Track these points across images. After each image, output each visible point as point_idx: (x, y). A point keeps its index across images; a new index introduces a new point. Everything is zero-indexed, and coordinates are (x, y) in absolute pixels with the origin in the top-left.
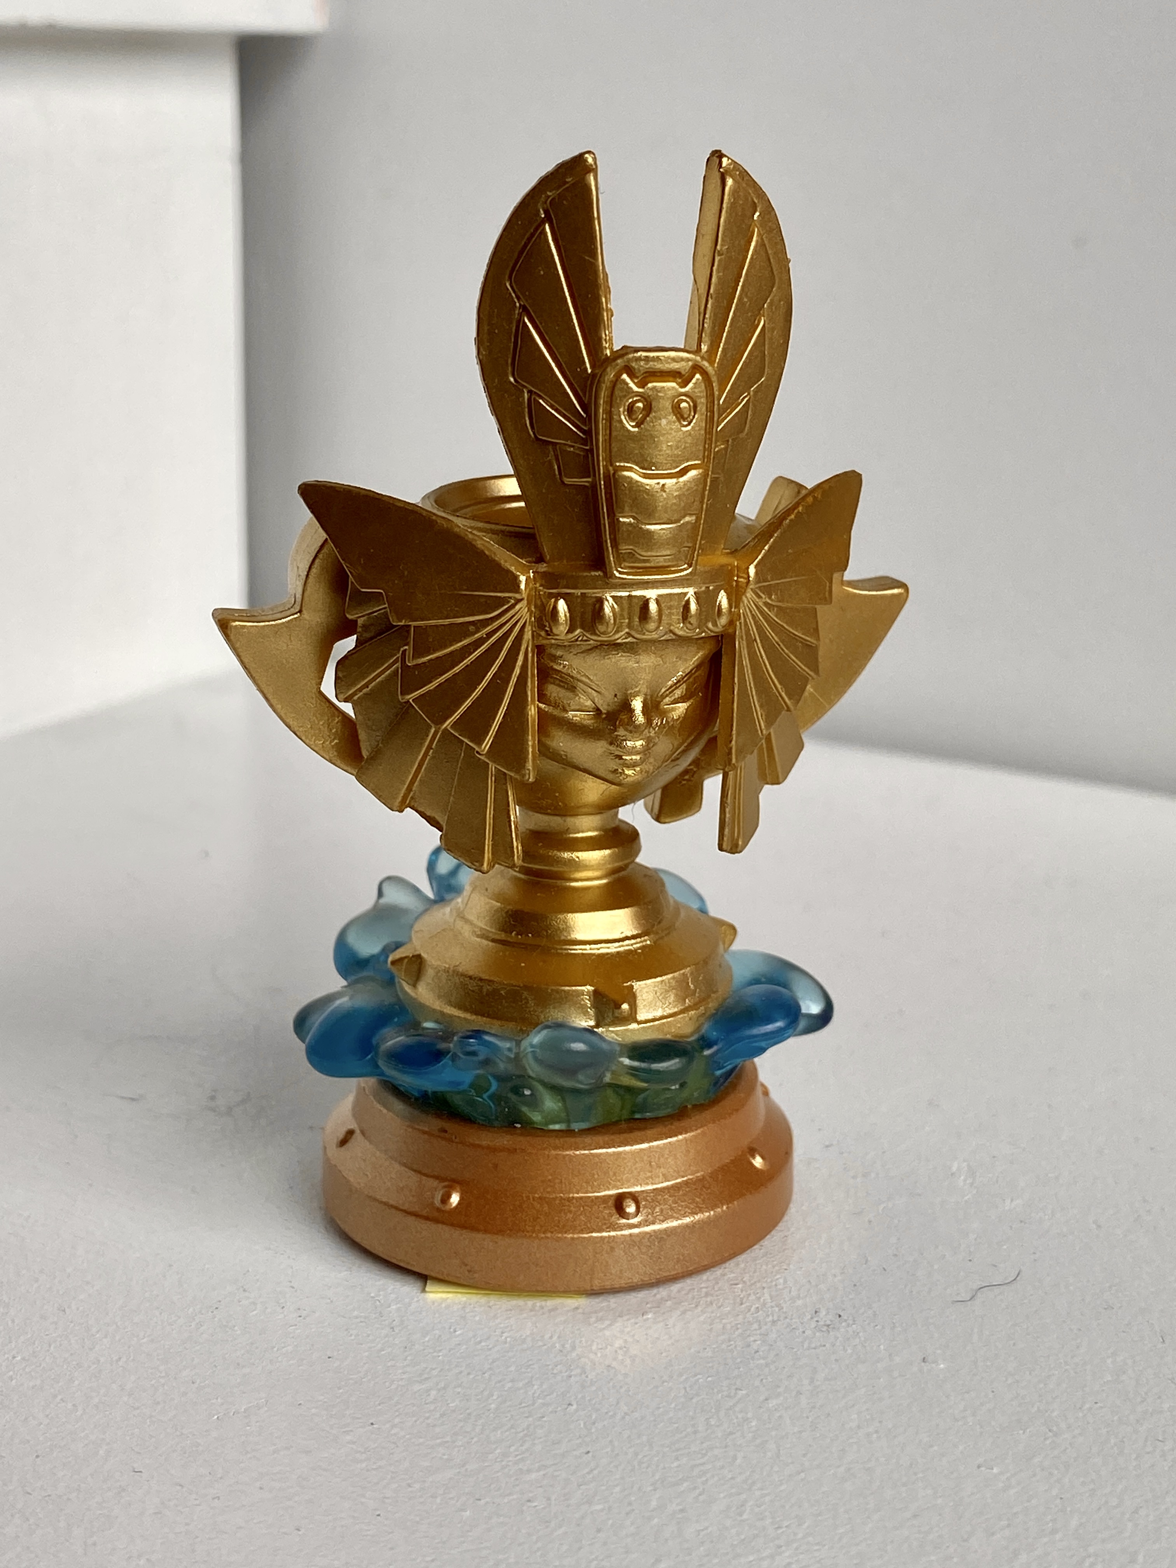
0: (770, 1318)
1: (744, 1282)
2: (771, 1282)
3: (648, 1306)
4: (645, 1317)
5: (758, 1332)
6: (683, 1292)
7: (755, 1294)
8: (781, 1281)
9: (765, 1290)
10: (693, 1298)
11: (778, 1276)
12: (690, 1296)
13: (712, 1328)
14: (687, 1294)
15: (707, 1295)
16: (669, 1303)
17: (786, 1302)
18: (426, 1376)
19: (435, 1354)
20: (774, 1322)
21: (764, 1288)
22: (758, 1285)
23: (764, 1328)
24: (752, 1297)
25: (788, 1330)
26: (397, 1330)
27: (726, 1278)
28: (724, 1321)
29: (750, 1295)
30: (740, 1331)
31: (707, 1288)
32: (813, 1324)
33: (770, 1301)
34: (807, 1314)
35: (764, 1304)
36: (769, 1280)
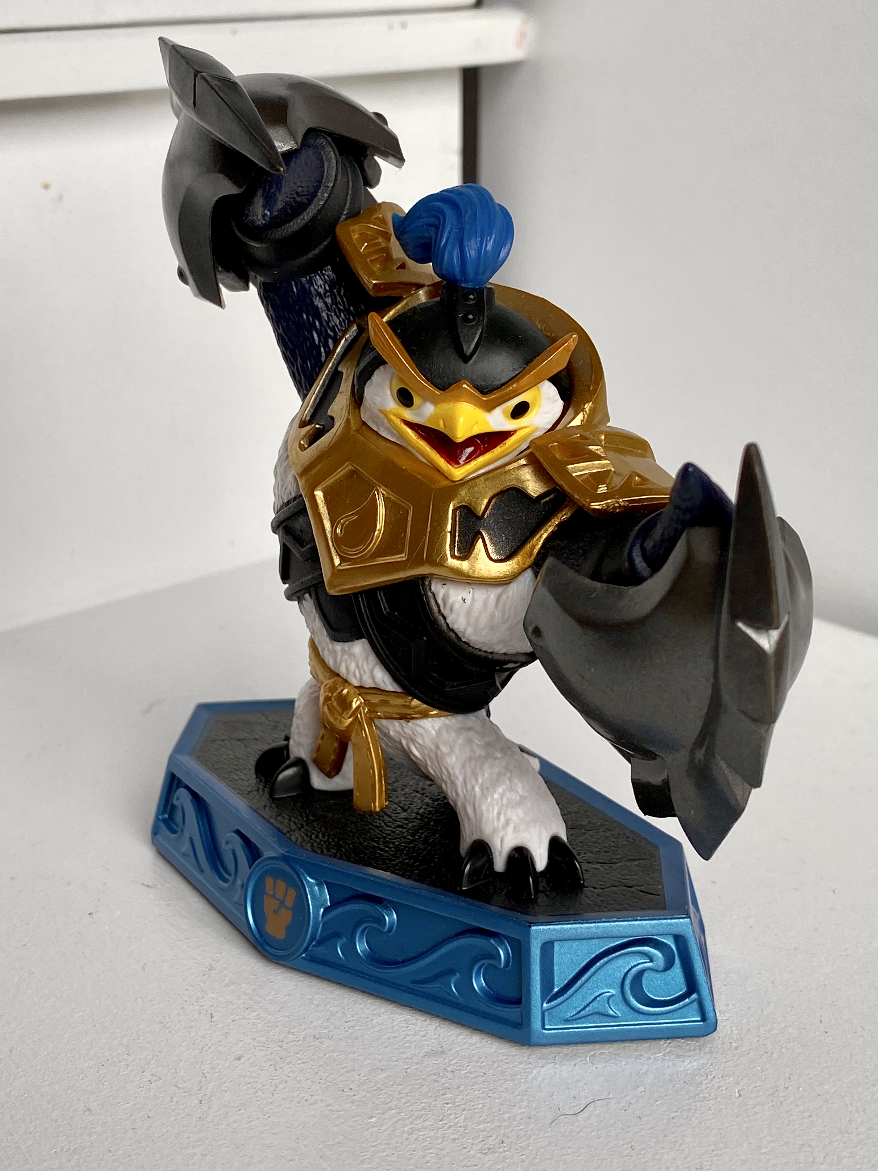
0: (454, 1136)
1: (455, 1102)
2: (473, 1106)
3: (378, 1111)
4: (370, 1120)
5: (437, 1146)
6: (407, 1105)
7: (455, 1114)
8: (480, 1106)
9: (465, 1112)
10: (411, 1110)
11: (481, 1102)
12: (410, 1108)
13: (407, 1139)
14: (409, 1106)
15: (423, 1109)
16: (393, 1111)
17: (473, 1124)
18: (199, 1143)
19: (216, 1127)
20: (454, 1139)
21: (464, 1110)
22: (462, 1107)
23: (444, 1144)
24: (453, 1116)
25: (460, 1148)
26: (203, 1102)
27: (444, 1097)
28: (420, 1133)
29: (451, 1114)
30: (426, 1143)
31: (426, 1103)
32: (480, 1146)
33: (462, 1121)
34: (481, 1137)
35: (457, 1123)
36: (473, 1104)
